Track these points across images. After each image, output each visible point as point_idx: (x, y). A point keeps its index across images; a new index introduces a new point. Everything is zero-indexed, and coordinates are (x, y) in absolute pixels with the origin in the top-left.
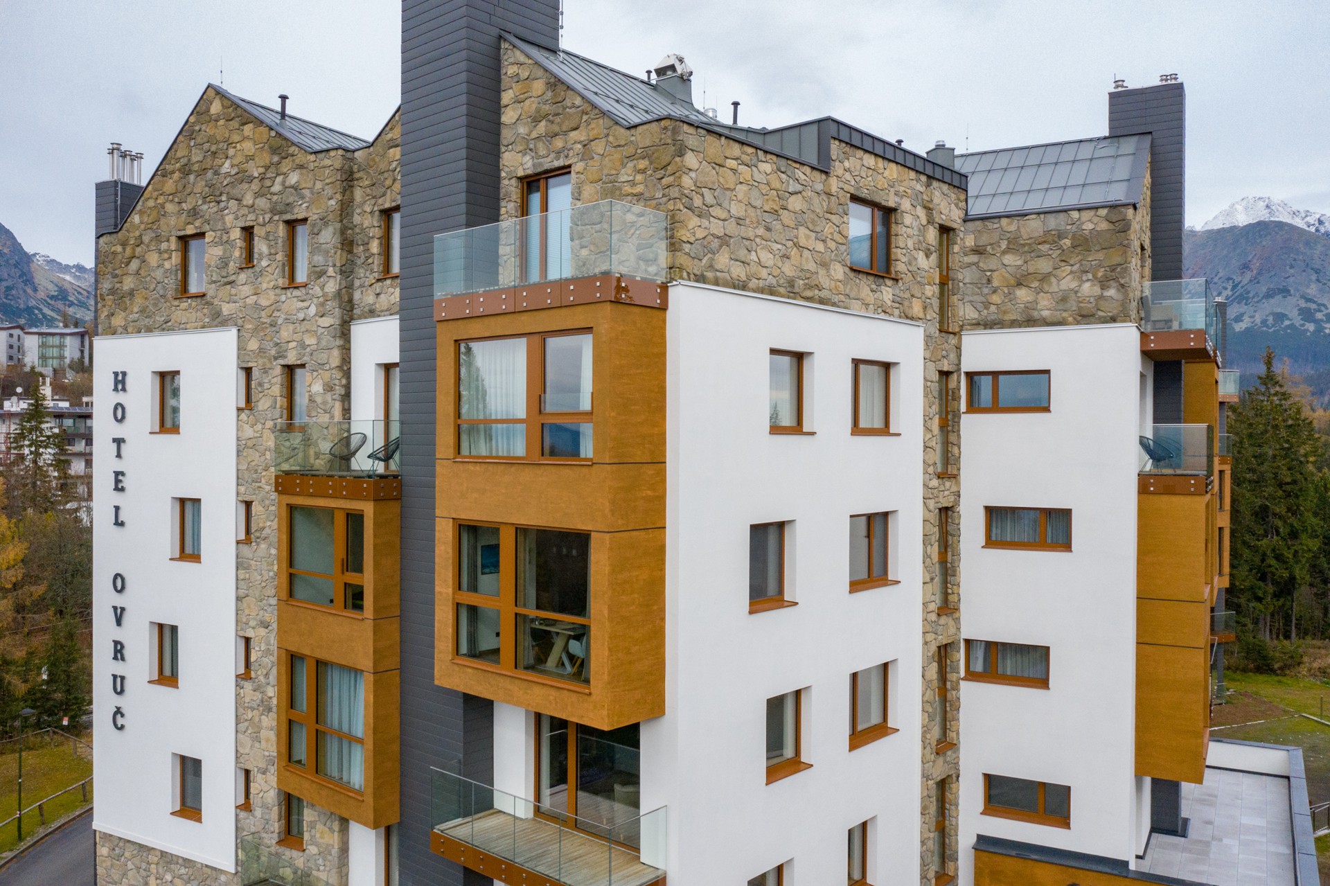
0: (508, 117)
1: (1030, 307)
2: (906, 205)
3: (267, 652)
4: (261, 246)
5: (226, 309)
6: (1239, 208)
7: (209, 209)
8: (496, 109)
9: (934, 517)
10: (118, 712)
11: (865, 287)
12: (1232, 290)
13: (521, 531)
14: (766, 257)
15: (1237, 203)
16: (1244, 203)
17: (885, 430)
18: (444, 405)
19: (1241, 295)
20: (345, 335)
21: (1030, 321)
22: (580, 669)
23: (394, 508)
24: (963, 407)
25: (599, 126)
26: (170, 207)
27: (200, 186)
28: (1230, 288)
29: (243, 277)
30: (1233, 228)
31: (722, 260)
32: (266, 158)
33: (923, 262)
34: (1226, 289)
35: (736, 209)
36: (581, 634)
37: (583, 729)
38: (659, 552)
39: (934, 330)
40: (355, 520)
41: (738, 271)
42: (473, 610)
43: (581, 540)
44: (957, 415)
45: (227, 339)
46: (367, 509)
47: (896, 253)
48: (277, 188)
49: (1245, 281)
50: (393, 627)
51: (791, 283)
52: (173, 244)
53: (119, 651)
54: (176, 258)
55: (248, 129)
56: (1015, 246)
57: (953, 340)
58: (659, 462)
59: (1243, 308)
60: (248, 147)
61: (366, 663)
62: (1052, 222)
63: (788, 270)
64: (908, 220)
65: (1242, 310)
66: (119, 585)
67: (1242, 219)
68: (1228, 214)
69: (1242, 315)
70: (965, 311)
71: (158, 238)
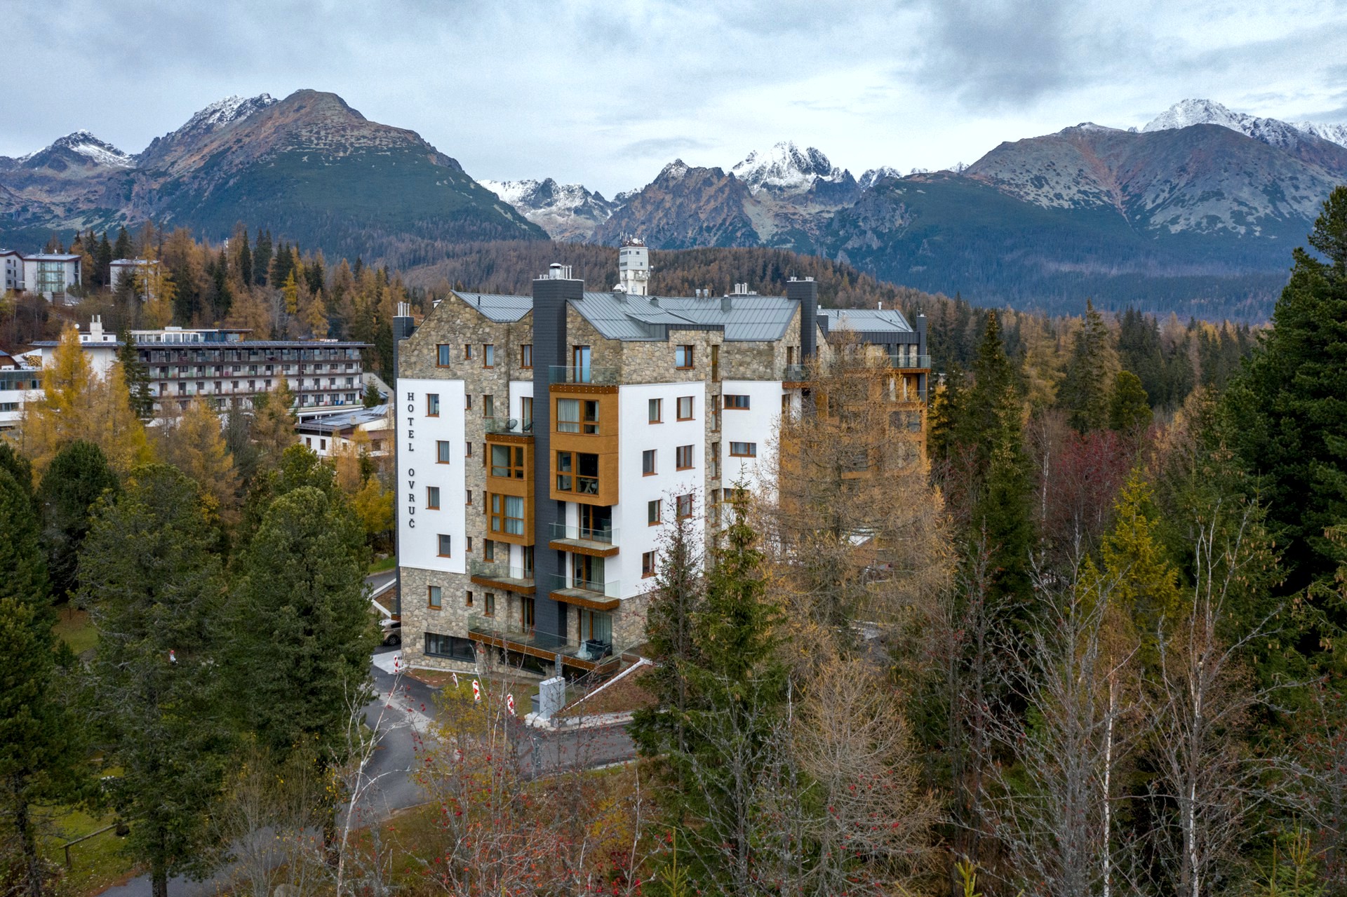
0: (569, 326)
1: (744, 373)
2: (698, 342)
3: (479, 495)
4: (473, 352)
5: (459, 373)
6: (1179, 110)
7: (451, 336)
8: (565, 323)
9: (710, 446)
10: (412, 520)
11: (682, 374)
12: (1169, 193)
13: (577, 453)
14: (648, 373)
15: (1178, 105)
16: (1184, 105)
17: (691, 418)
18: (552, 416)
19: (1178, 197)
20: (508, 386)
21: (744, 378)
22: (595, 492)
23: (532, 446)
24: (723, 406)
25: (598, 337)
26: (433, 333)
27: (447, 327)
28: (1167, 190)
29: (466, 362)
30: (1172, 131)
31: (634, 376)
32: (475, 321)
33: (705, 360)
34: (1164, 191)
35: (638, 361)
36: (596, 481)
37: (594, 507)
38: (617, 459)
39: (710, 382)
40: (519, 451)
41: (639, 379)
42: (561, 477)
43: (595, 457)
44: (720, 410)
45: (460, 385)
46: (525, 447)
47: (695, 359)
48: (480, 332)
49: (1182, 184)
50: (532, 484)
51: (656, 378)
52: (435, 347)
53: (412, 498)
54: (436, 352)
55: (468, 310)
56: (739, 351)
57: (718, 384)
58: (616, 435)
59: (1179, 211)
60: (467, 315)
61: (524, 494)
62: (751, 345)
63: (655, 375)
64: (699, 347)
65: (1178, 213)
66: (412, 472)
67: (1182, 122)
68: (1170, 115)
69: (1178, 217)
70: (722, 373)
71: (427, 344)
